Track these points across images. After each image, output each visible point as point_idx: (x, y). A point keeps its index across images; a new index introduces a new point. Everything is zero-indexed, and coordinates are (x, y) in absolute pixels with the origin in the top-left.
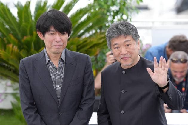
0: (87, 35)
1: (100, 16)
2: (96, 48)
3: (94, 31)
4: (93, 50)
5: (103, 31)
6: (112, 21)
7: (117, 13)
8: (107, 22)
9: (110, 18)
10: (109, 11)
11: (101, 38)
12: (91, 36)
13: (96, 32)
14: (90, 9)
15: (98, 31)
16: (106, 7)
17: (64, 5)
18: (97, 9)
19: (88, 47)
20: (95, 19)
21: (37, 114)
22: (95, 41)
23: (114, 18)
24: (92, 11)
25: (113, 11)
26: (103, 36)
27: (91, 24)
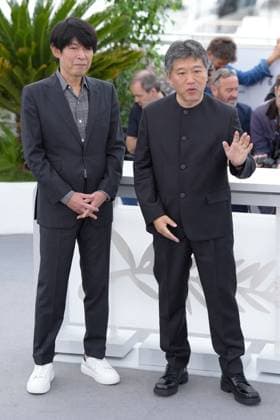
0: (104, 49)
1: (123, 24)
2: (114, 68)
3: (113, 45)
4: (111, 71)
5: (125, 45)
6: (138, 33)
7: (145, 21)
8: (132, 32)
9: (135, 28)
10: (134, 17)
11: (124, 55)
12: (109, 51)
13: (116, 46)
14: (110, 14)
15: (119, 44)
16: (131, 12)
17: (75, 7)
18: (119, 15)
19: (104, 67)
20: (115, 29)
21: (46, 160)
22: (114, 59)
23: (141, 27)
24: (112, 16)
25: (140, 19)
26: (125, 52)
27: (109, 35)
